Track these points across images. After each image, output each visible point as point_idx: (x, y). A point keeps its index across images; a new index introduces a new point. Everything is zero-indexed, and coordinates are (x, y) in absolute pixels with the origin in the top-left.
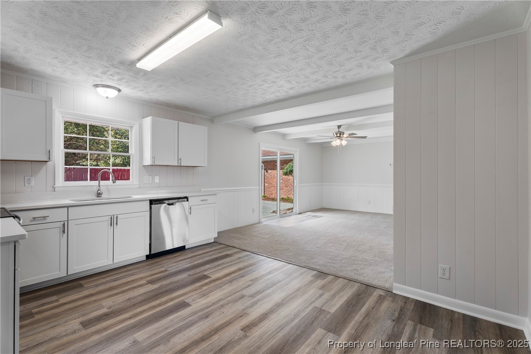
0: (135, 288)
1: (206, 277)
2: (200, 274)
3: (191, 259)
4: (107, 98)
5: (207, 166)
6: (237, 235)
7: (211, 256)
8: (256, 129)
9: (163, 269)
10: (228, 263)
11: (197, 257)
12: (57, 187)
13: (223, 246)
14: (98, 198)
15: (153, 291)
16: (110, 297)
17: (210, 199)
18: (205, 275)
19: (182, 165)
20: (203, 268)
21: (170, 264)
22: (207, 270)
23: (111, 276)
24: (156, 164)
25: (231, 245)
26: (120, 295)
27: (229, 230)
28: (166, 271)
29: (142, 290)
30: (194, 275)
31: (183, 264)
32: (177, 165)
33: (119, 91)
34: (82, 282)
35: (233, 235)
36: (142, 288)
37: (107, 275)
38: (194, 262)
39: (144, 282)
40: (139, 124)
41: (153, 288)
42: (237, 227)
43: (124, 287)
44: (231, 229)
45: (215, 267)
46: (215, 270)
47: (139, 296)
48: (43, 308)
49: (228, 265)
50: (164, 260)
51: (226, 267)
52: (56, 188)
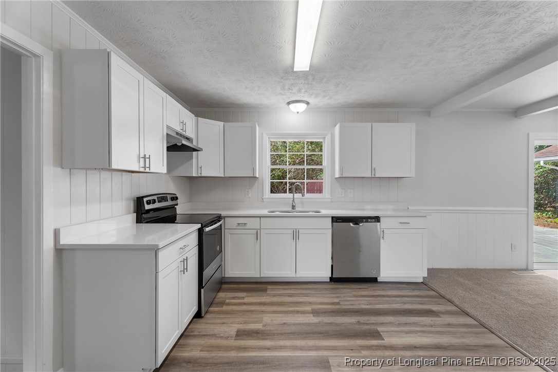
0: (298, 312)
1: (377, 335)
2: (373, 327)
3: (375, 299)
4: (298, 113)
5: (413, 175)
6: (467, 282)
7: (405, 303)
8: (519, 111)
9: (336, 300)
10: (424, 326)
11: (384, 299)
12: (266, 198)
13: (433, 293)
14: (293, 210)
15: (309, 324)
16: (273, 313)
17: (414, 222)
18: (378, 332)
19: (376, 176)
20: (381, 319)
21: (348, 297)
22: (385, 324)
23: (290, 289)
24: (344, 176)
25: (448, 297)
26: (281, 315)
27: (459, 270)
28: (338, 304)
29: (300, 319)
30: (364, 324)
31: (363, 302)
32: (370, 175)
33: (308, 103)
34: (269, 287)
35: (461, 280)
36: (303, 315)
37: (288, 287)
38: (377, 304)
39: (309, 308)
40: (332, 134)
41: (311, 321)
42: (475, 267)
43: (290, 307)
44: (462, 270)
45: (400, 325)
46: (396, 329)
47: (294, 324)
48: (233, 301)
49: (422, 329)
50: (345, 288)
51: (416, 332)
52: (264, 200)
